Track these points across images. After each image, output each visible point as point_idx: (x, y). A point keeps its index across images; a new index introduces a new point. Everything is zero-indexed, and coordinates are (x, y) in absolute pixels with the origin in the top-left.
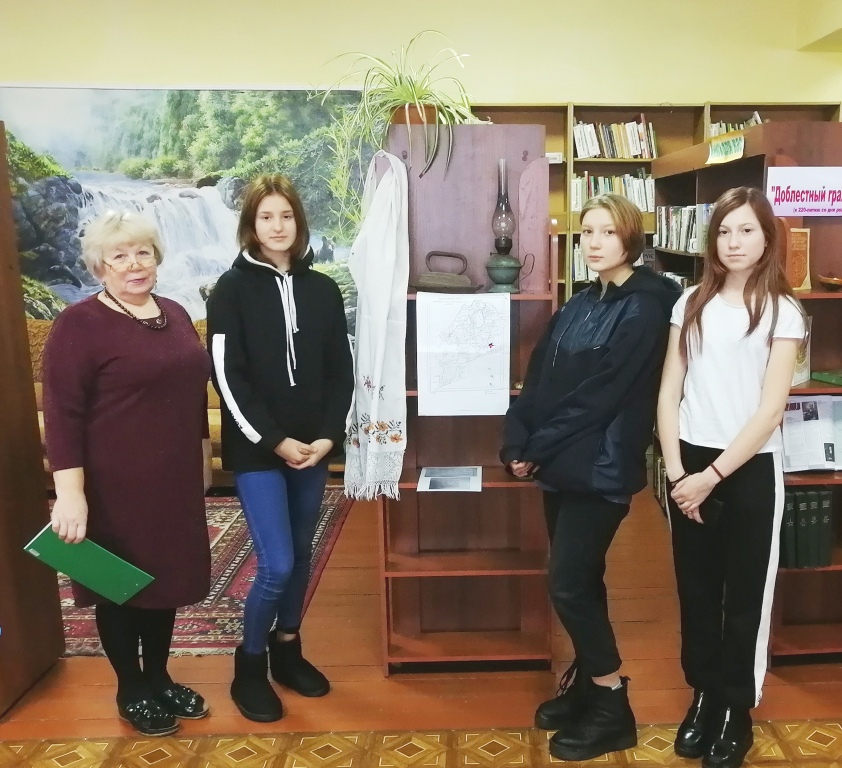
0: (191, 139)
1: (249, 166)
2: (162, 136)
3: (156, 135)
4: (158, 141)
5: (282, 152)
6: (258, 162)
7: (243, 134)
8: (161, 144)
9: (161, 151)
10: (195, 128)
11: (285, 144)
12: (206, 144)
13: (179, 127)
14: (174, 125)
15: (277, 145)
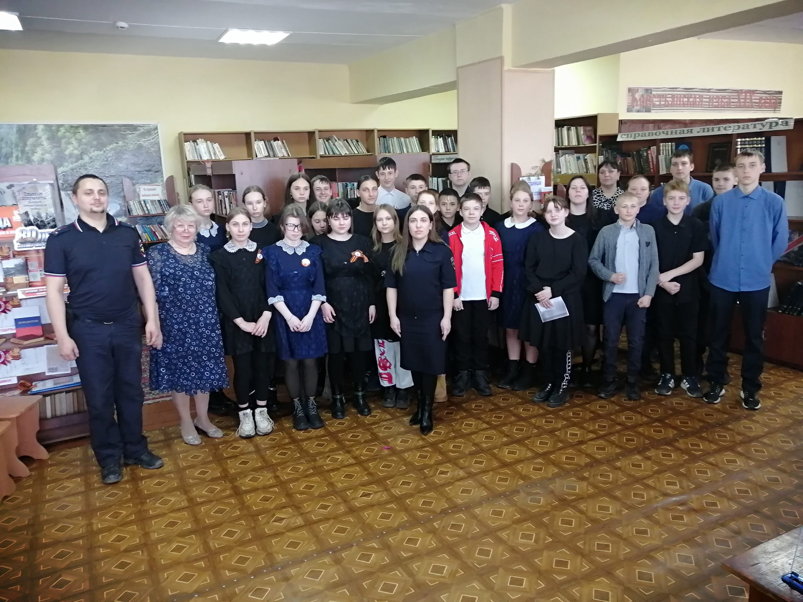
0: (34, 152)
1: (71, 166)
2: (14, 151)
3: (10, 150)
4: (12, 153)
5: (91, 158)
6: (77, 164)
7: (67, 148)
8: (14, 155)
9: (14, 159)
10: (35, 146)
11: (92, 154)
12: (43, 154)
13: (25, 145)
14: (21, 145)
15: (87, 154)
